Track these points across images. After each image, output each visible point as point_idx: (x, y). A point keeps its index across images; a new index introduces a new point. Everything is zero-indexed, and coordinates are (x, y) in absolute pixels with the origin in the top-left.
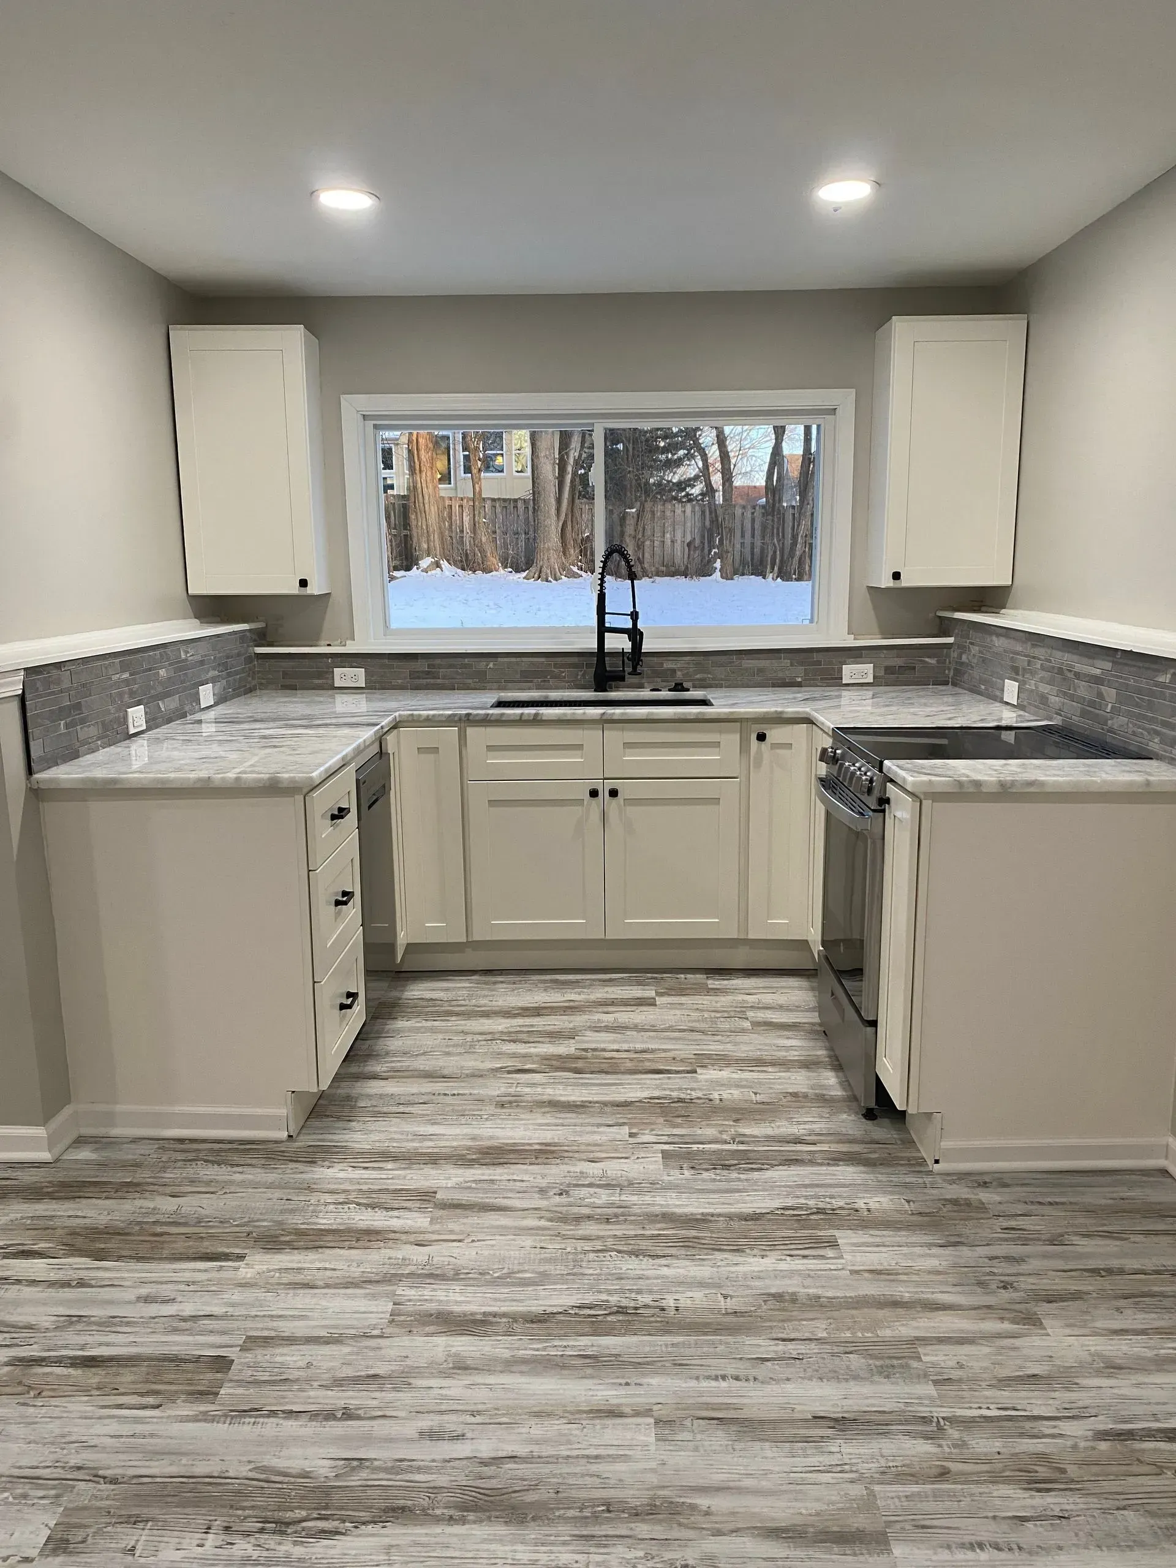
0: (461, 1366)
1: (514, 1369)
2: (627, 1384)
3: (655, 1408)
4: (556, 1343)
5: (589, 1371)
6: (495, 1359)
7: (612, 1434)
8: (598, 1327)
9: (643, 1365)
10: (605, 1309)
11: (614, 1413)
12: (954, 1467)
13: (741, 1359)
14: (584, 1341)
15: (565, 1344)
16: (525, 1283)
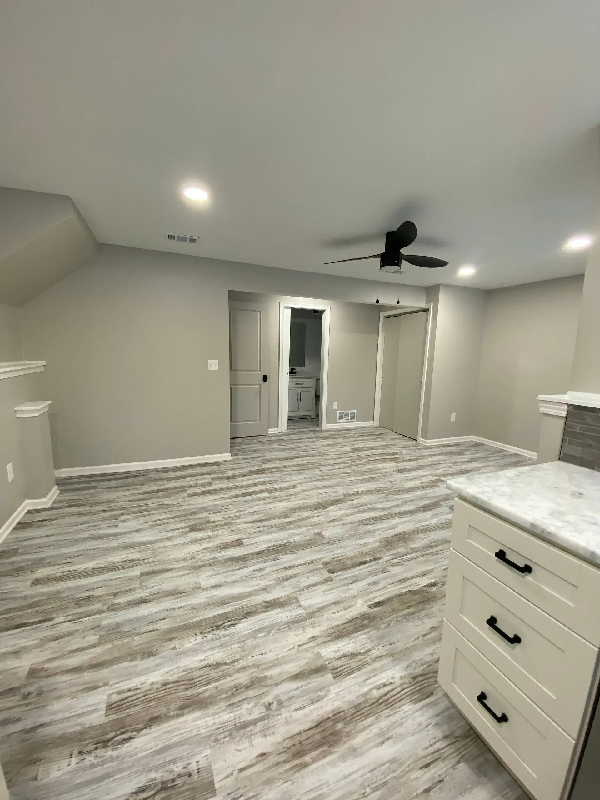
0: (265, 589)
1: (248, 594)
2: (211, 597)
3: (201, 592)
4: (238, 606)
5: (224, 599)
6: (255, 595)
7: (213, 581)
8: (225, 617)
9: (206, 606)
10: (225, 626)
11: (215, 587)
12: (112, 597)
13: (172, 617)
14: (229, 609)
15: (235, 607)
16: (260, 630)
